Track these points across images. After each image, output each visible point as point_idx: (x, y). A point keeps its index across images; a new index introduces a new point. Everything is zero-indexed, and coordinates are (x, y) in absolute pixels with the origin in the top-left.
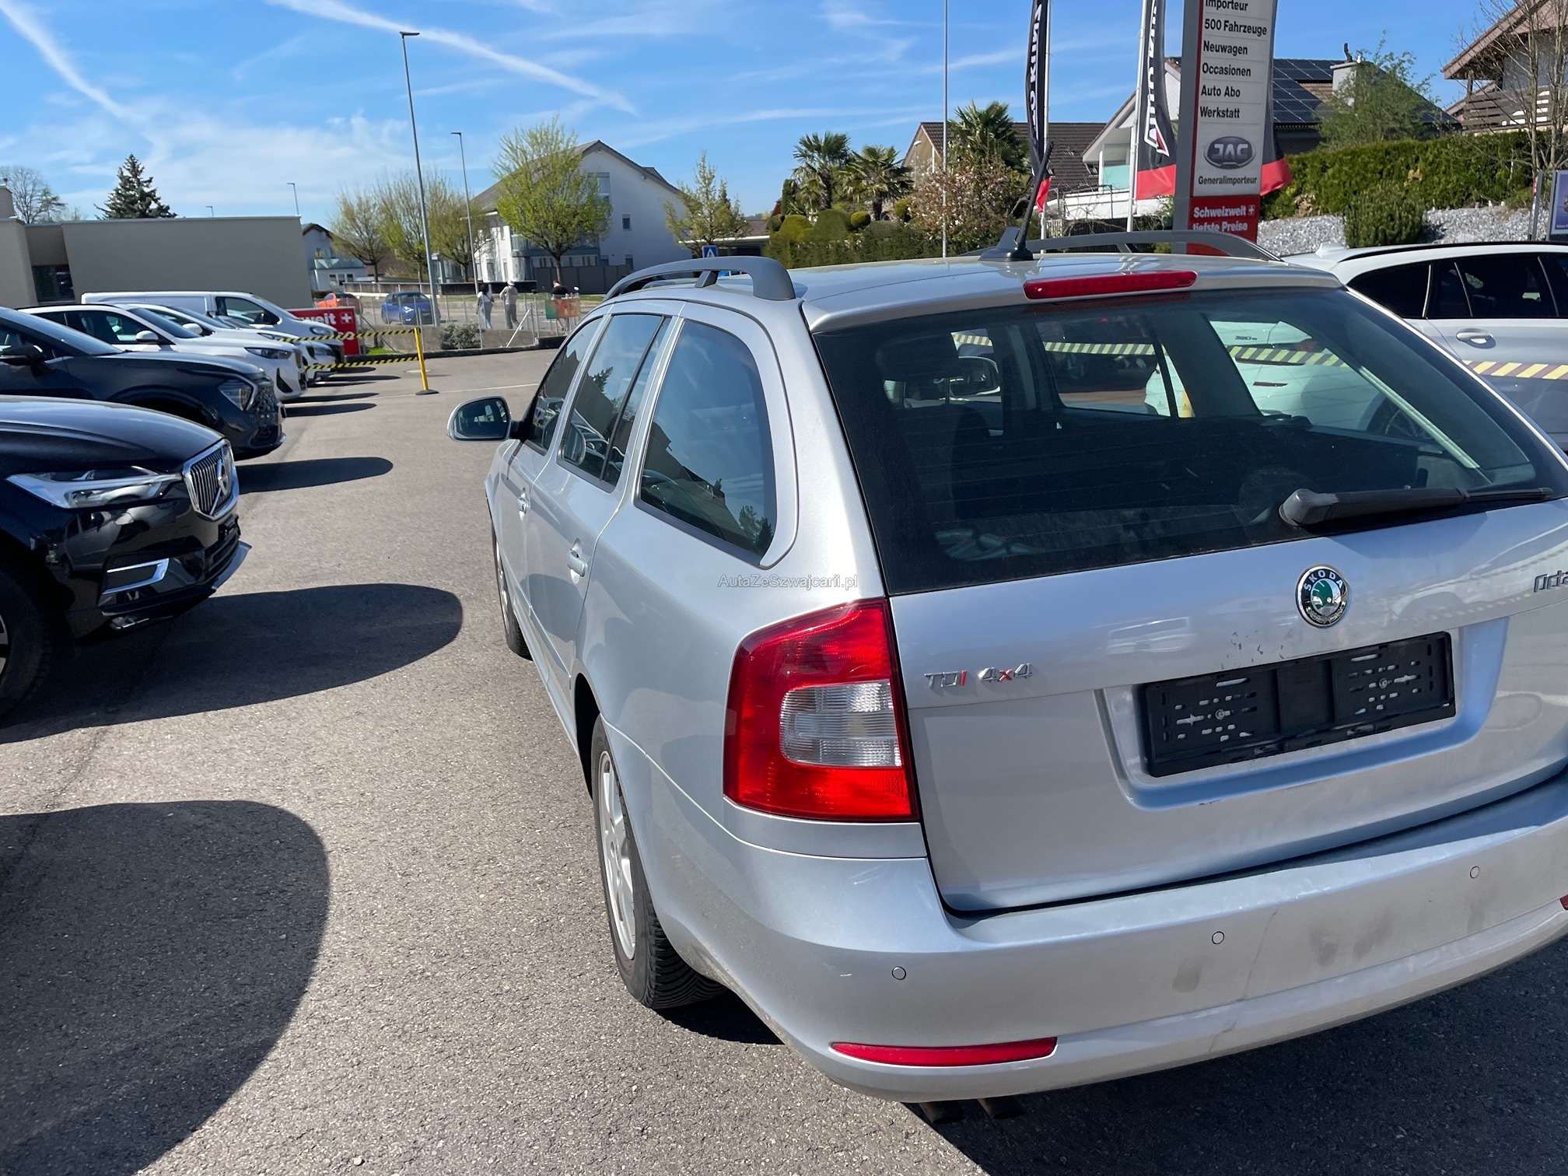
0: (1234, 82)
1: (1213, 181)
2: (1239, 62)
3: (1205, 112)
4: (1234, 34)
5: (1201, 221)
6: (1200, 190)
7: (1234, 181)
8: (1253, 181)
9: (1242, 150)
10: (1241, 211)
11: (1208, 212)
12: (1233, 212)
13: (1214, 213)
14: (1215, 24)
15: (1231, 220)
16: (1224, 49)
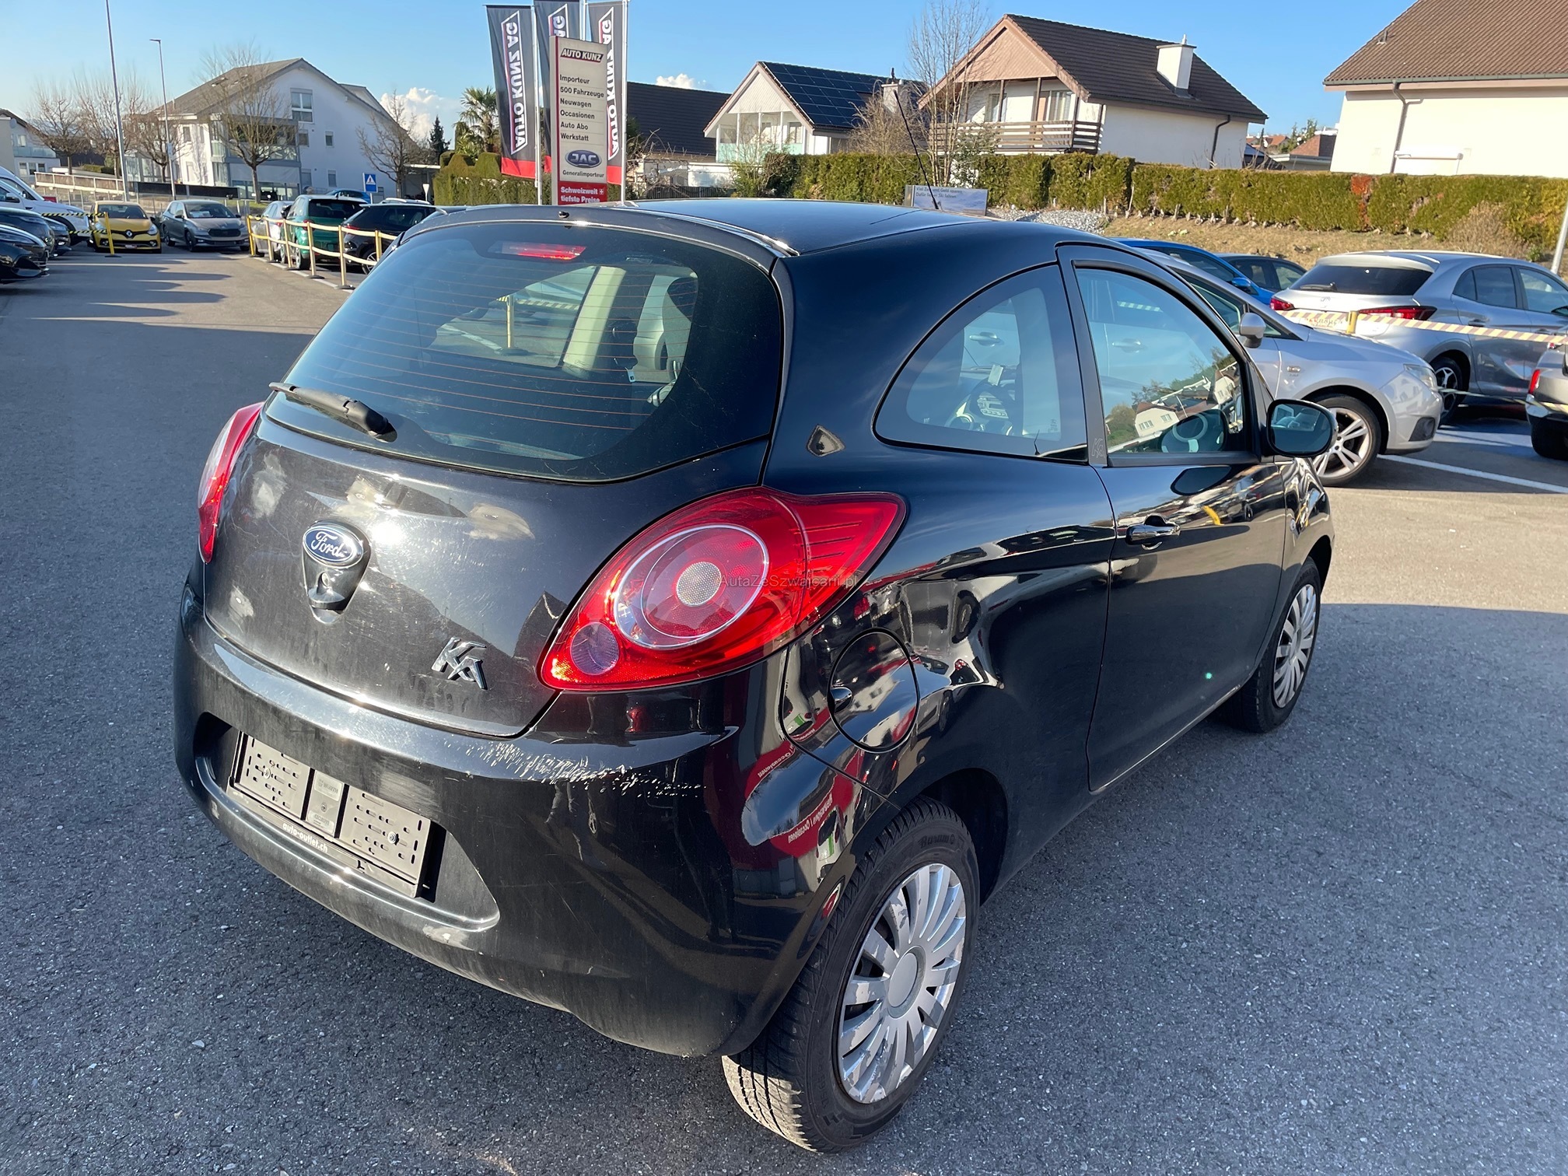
0: (584, 121)
1: (573, 174)
2: (585, 110)
3: (564, 136)
4: (582, 95)
5: (567, 195)
6: (564, 178)
7: (588, 175)
8: (602, 176)
9: (592, 159)
10: (595, 191)
11: (570, 190)
12: (588, 192)
13: (575, 191)
14: (569, 90)
15: (588, 196)
16: (574, 103)
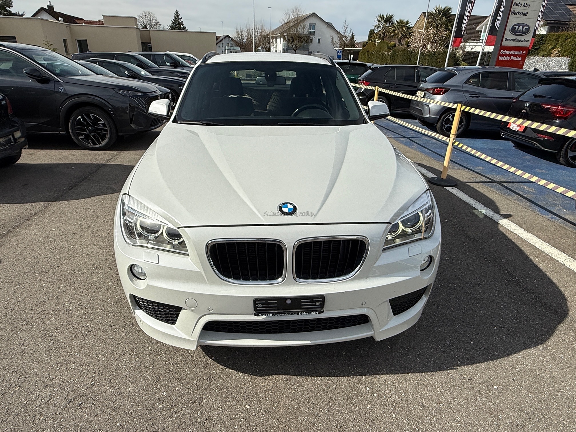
1: (511, 40)
3: (514, 13)
5: (503, 55)
6: (505, 43)
7: (520, 41)
8: (528, 41)
9: (526, 29)
10: (520, 53)
11: (506, 52)
12: (516, 53)
15: (515, 56)
